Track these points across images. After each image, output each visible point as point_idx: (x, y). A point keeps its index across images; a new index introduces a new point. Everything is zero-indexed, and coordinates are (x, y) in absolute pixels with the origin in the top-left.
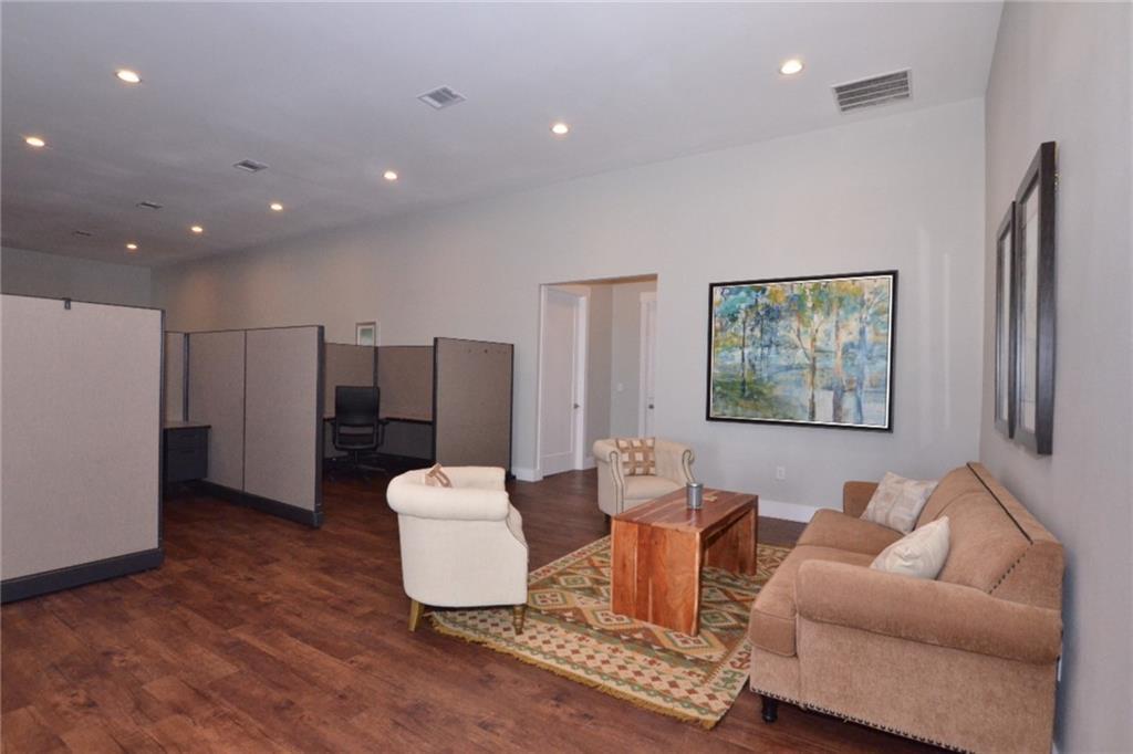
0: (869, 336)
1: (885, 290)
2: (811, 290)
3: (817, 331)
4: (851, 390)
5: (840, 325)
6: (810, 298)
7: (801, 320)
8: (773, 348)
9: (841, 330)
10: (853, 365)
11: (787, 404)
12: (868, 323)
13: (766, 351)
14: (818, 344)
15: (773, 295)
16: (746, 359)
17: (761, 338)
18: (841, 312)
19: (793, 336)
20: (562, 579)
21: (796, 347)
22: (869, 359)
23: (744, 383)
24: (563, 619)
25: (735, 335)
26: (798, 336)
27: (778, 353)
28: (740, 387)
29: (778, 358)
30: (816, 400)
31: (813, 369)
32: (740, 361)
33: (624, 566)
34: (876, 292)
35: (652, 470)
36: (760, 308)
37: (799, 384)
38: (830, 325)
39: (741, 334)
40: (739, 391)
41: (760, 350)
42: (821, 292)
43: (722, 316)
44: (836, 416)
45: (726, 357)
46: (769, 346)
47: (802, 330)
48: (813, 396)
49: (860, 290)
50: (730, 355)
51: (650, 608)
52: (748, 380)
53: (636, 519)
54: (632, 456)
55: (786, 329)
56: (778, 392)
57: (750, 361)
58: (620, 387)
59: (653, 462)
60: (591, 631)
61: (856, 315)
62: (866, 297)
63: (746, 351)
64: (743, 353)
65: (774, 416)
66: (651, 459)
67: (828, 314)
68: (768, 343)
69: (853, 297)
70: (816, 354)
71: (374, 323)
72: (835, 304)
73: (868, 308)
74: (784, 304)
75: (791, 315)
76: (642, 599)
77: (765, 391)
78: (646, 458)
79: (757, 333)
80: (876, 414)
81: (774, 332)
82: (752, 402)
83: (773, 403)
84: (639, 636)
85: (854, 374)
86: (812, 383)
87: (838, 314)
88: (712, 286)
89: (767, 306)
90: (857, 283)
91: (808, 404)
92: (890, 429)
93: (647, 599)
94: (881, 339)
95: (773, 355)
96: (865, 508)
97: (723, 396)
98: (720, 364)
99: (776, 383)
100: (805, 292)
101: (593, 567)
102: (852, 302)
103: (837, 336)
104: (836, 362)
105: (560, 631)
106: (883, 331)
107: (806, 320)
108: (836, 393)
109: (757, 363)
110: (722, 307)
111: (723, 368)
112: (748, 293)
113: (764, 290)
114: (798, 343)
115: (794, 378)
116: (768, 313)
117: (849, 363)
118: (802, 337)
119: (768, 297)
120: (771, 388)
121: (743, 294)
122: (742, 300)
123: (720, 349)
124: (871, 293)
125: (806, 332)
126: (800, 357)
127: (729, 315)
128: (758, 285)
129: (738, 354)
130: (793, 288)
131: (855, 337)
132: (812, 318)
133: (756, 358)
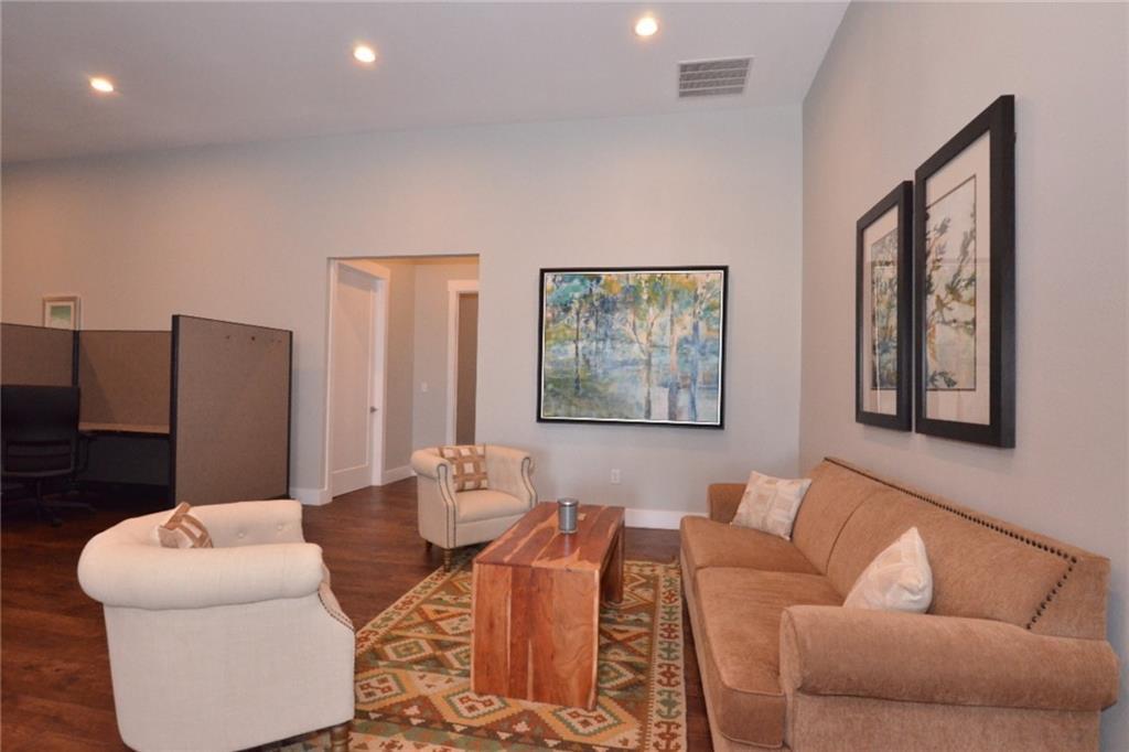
0: (702, 331)
1: (717, 286)
2: (646, 282)
3: (652, 324)
4: (684, 387)
5: (675, 320)
6: (645, 291)
7: (636, 314)
8: (608, 342)
9: (676, 324)
10: (687, 361)
11: (623, 402)
12: (701, 319)
13: (601, 345)
14: (653, 338)
15: (607, 285)
16: (581, 358)
17: (596, 331)
18: (676, 306)
19: (628, 329)
20: (388, 649)
21: (632, 342)
22: (703, 354)
23: (577, 381)
24: (405, 722)
25: (568, 327)
26: (634, 329)
27: (613, 348)
28: (573, 384)
29: (613, 353)
30: (652, 398)
31: (648, 363)
32: (574, 356)
33: (492, 625)
34: (708, 287)
35: (484, 483)
36: (595, 298)
37: (635, 380)
38: (666, 317)
39: (575, 326)
40: (573, 389)
41: (594, 343)
42: (656, 284)
43: (555, 306)
44: (672, 415)
45: (559, 351)
46: (604, 340)
47: (638, 323)
48: (649, 393)
49: (694, 283)
50: (562, 349)
51: (530, 679)
52: (582, 377)
53: (507, 559)
54: (460, 468)
55: (622, 321)
56: (613, 389)
57: (584, 355)
58: (424, 387)
59: (485, 473)
60: (453, 736)
61: (690, 310)
62: (698, 292)
63: (580, 345)
64: (577, 348)
66: (483, 470)
67: (663, 307)
68: (602, 337)
69: (686, 291)
70: (651, 349)
71: (73, 299)
72: (671, 296)
73: (701, 303)
74: (619, 296)
75: (627, 308)
76: (519, 669)
77: (600, 388)
79: (592, 325)
80: (708, 412)
81: (609, 326)
82: (586, 400)
83: (608, 401)
84: (522, 727)
85: (688, 370)
86: (648, 379)
87: (672, 308)
88: (543, 271)
89: (602, 296)
90: (691, 277)
91: (643, 402)
92: (721, 426)
93: (525, 668)
94: (714, 335)
95: (608, 350)
97: (555, 394)
98: (552, 359)
99: (612, 380)
100: (640, 283)
102: (687, 297)
103: (672, 331)
104: (671, 358)
106: (715, 327)
107: (641, 313)
108: (671, 391)
109: (591, 358)
110: (554, 296)
111: (555, 363)
112: (582, 281)
113: (598, 279)
114: (633, 337)
115: (629, 375)
116: (603, 303)
117: (684, 359)
118: (639, 331)
119: (603, 287)
120: (607, 385)
121: (576, 282)
122: (575, 289)
123: (551, 342)
124: (704, 287)
125: (641, 326)
126: (635, 351)
127: (561, 305)
128: (592, 274)
129: (571, 348)
130: (628, 279)
131: (689, 332)
132: (647, 311)
133: (590, 353)
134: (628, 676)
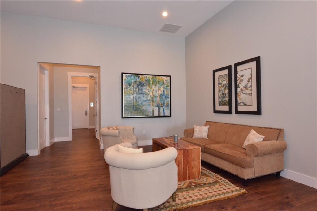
0: (165, 92)
2: (152, 78)
3: (153, 90)
4: (162, 106)
5: (159, 89)
6: (151, 81)
7: (149, 87)
8: (142, 95)
9: (159, 90)
11: (146, 111)
12: (165, 89)
13: (140, 95)
14: (154, 94)
15: (141, 79)
17: (139, 92)
18: (159, 85)
19: (147, 91)
21: (148, 95)
22: (166, 98)
23: (134, 106)
25: (131, 90)
26: (149, 91)
27: (143, 96)
28: (133, 107)
30: (154, 110)
31: (153, 101)
32: (133, 99)
34: (166, 81)
36: (138, 82)
37: (149, 105)
38: (156, 89)
39: (133, 90)
40: (133, 108)
41: (138, 95)
42: (154, 79)
43: (126, 84)
44: (159, 114)
46: (141, 94)
47: (150, 90)
48: (153, 109)
49: (163, 80)
50: (129, 97)
51: (187, 175)
52: (135, 105)
55: (146, 89)
56: (144, 108)
57: (135, 98)
61: (162, 87)
62: (164, 82)
63: (134, 96)
64: (133, 96)
65: (143, 115)
67: (156, 86)
68: (140, 93)
69: (161, 82)
70: (153, 97)
72: (158, 82)
73: (165, 85)
74: (145, 82)
75: (147, 85)
76: (185, 174)
77: (140, 108)
79: (137, 90)
80: (167, 113)
81: (142, 90)
82: (136, 111)
83: (142, 111)
84: (194, 184)
85: (162, 102)
86: (153, 105)
87: (158, 86)
88: (122, 73)
89: (140, 82)
90: (162, 78)
91: (152, 111)
92: (170, 116)
94: (168, 93)
95: (142, 97)
97: (127, 110)
98: (126, 100)
99: (143, 105)
100: (150, 79)
102: (162, 84)
103: (158, 92)
104: (158, 99)
106: (168, 91)
107: (150, 87)
108: (158, 108)
109: (137, 99)
110: (126, 81)
111: (127, 101)
112: (134, 77)
113: (139, 77)
114: (149, 93)
115: (148, 104)
116: (140, 84)
117: (161, 99)
118: (150, 92)
119: (140, 79)
120: (142, 107)
121: (133, 77)
122: (132, 79)
125: (151, 90)
126: (149, 98)
127: (128, 84)
128: (137, 75)
129: (132, 96)
130: (147, 77)
131: (162, 92)
132: (152, 86)
133: (137, 98)
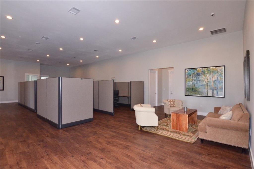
0: (219, 79)
1: (222, 69)
3: (208, 78)
4: (215, 89)
5: (213, 76)
6: (206, 71)
7: (204, 76)
8: (199, 81)
9: (213, 78)
10: (216, 84)
11: (202, 92)
12: (219, 76)
13: (197, 82)
14: (208, 80)
15: (198, 71)
16: (193, 84)
18: (213, 74)
19: (203, 79)
21: (204, 81)
22: (219, 83)
23: (192, 88)
25: (190, 79)
26: (204, 79)
27: (200, 82)
28: (192, 89)
29: (200, 83)
30: (208, 92)
31: (207, 85)
33: (174, 121)
34: (220, 70)
35: (175, 106)
36: (196, 73)
37: (204, 88)
38: (211, 77)
39: (192, 79)
40: (192, 90)
41: (196, 82)
42: (209, 70)
43: (188, 75)
44: (212, 95)
45: (189, 83)
46: (198, 81)
47: (205, 78)
49: (217, 70)
51: (179, 128)
52: (193, 88)
53: (176, 113)
54: (171, 103)
55: (201, 77)
56: (200, 90)
59: (175, 104)
60: (169, 131)
61: (216, 74)
62: (218, 71)
63: (193, 82)
65: (199, 95)
66: (174, 103)
67: (210, 74)
68: (197, 80)
69: (215, 71)
70: (208, 82)
71: (115, 78)
72: (212, 72)
73: (219, 73)
74: (201, 73)
75: (202, 75)
77: (197, 90)
78: (173, 103)
79: (195, 78)
80: (221, 94)
81: (199, 78)
82: (194, 92)
83: (199, 92)
84: (177, 132)
85: (216, 87)
86: (207, 88)
87: (212, 74)
88: (185, 69)
89: (197, 73)
90: (216, 68)
91: (206, 92)
92: (224, 97)
93: (178, 127)
94: (222, 79)
96: (218, 112)
97: (188, 91)
99: (199, 88)
100: (205, 70)
101: (166, 122)
102: (215, 72)
103: (212, 79)
104: (212, 84)
105: (164, 131)
106: (222, 78)
107: (205, 76)
108: (212, 90)
109: (195, 84)
110: (188, 73)
111: (188, 85)
112: (193, 71)
113: (196, 70)
114: (204, 80)
115: (203, 87)
116: (197, 74)
117: (215, 84)
118: (205, 79)
119: (197, 71)
120: (199, 89)
121: (192, 71)
122: (192, 72)
123: (187, 82)
124: (219, 70)
125: (206, 78)
126: (204, 83)
127: (189, 75)
128: (195, 69)
129: (191, 83)
130: (202, 69)
131: (216, 79)
132: (207, 75)
133: (195, 83)
134: (194, 131)
